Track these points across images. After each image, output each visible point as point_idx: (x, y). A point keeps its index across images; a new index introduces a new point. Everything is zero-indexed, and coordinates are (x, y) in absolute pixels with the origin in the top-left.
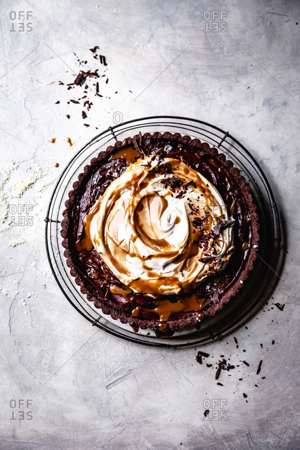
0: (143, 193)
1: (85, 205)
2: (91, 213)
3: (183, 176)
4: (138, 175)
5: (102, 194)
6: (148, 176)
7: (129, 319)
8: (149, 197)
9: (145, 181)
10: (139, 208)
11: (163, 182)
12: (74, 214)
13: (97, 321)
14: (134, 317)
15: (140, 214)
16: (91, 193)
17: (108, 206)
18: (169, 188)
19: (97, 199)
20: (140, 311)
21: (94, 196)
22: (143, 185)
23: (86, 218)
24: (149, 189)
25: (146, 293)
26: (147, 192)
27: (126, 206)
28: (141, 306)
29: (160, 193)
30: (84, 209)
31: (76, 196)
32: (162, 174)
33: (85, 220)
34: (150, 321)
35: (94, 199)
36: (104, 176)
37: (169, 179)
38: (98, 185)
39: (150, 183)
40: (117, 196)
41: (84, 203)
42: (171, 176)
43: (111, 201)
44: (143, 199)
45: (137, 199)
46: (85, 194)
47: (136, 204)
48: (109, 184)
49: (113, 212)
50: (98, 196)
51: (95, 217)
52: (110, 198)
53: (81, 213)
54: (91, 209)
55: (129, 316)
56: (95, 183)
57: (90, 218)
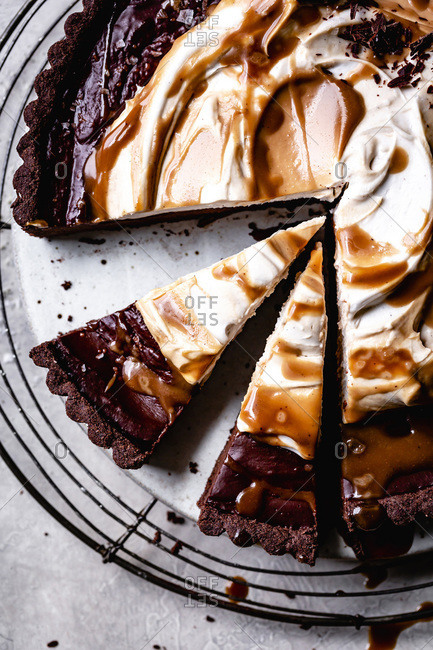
0: (281, 70)
1: (89, 120)
2: (109, 143)
3: (412, 13)
4: (263, 12)
5: (144, 80)
6: (293, 16)
7: (228, 522)
8: (302, 84)
9: (285, 33)
10: (268, 122)
11: (345, 32)
12: (54, 149)
13: (119, 545)
14: (243, 515)
15: (273, 141)
16: (108, 79)
17: (165, 117)
18: (365, 54)
19: (129, 96)
20: (264, 495)
21: (119, 89)
22: (282, 46)
23: (92, 162)
24: (301, 57)
25: (275, 435)
26: (295, 70)
27: (228, 114)
28: (268, 478)
29: (336, 72)
30: (87, 131)
31: (59, 88)
32: (341, 9)
33: (91, 169)
34: (296, 528)
35: (118, 97)
36: (149, 23)
37: (365, 24)
38: (130, 51)
39: (305, 39)
40: (193, 84)
41: (85, 114)
42: (371, 14)
43: (174, 103)
44: (280, 91)
45: (262, 92)
46: (89, 83)
47: (257, 109)
48: (167, 47)
49: (182, 138)
50: (132, 89)
51: (125, 155)
52: (172, 92)
53: (78, 146)
54: (108, 130)
55: (227, 512)
56: (121, 44)
57: (108, 160)
